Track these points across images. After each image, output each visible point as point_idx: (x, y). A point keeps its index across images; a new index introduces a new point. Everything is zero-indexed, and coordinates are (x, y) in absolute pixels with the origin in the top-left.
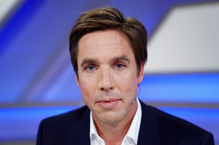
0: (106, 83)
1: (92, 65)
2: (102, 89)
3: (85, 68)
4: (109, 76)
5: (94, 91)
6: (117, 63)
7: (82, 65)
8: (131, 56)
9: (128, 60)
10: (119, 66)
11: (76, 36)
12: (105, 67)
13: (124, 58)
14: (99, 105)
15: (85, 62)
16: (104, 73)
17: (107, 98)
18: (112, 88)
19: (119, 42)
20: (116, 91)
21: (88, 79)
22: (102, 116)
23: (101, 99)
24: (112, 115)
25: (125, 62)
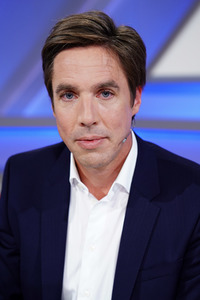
0: (87, 118)
1: (70, 92)
2: (83, 124)
3: (62, 96)
4: (92, 107)
5: (73, 126)
6: (104, 90)
7: (58, 92)
8: (122, 81)
9: (116, 87)
10: (106, 94)
11: (50, 53)
12: (87, 96)
13: (111, 84)
14: (79, 144)
15: (61, 88)
16: (85, 104)
17: (89, 136)
18: (95, 123)
19: (105, 62)
20: (101, 127)
21: (65, 109)
22: (83, 158)
23: (81, 137)
24: (95, 157)
25: (113, 89)
